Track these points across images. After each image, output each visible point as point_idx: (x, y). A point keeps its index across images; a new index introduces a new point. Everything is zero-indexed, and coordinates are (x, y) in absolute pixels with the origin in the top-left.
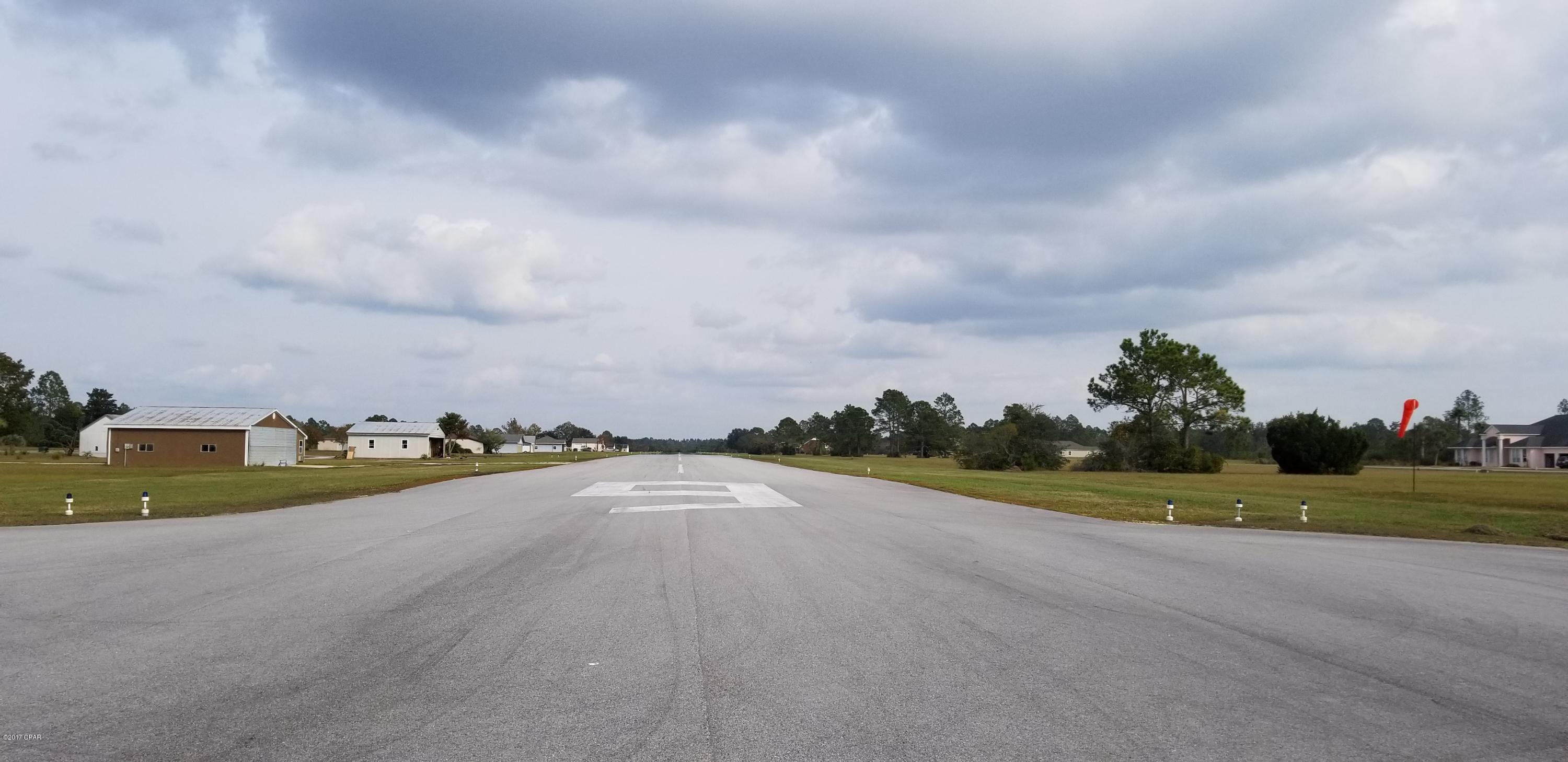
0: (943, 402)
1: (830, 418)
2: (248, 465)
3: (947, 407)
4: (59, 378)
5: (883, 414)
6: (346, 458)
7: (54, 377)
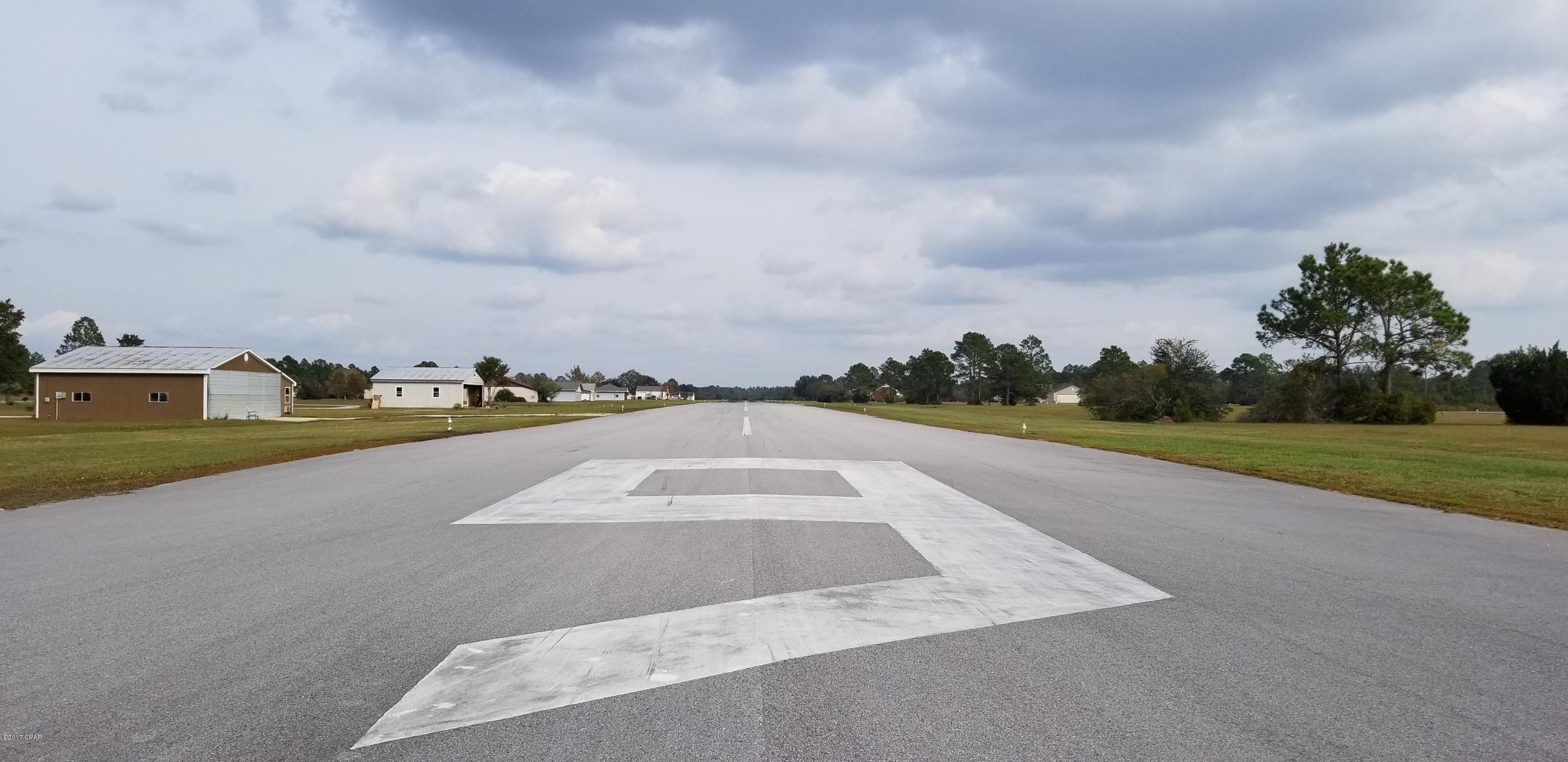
0: (1030, 344)
1: (904, 363)
2: (208, 418)
3: (1034, 350)
4: (94, 324)
5: (963, 359)
6: (371, 408)
7: (88, 323)
